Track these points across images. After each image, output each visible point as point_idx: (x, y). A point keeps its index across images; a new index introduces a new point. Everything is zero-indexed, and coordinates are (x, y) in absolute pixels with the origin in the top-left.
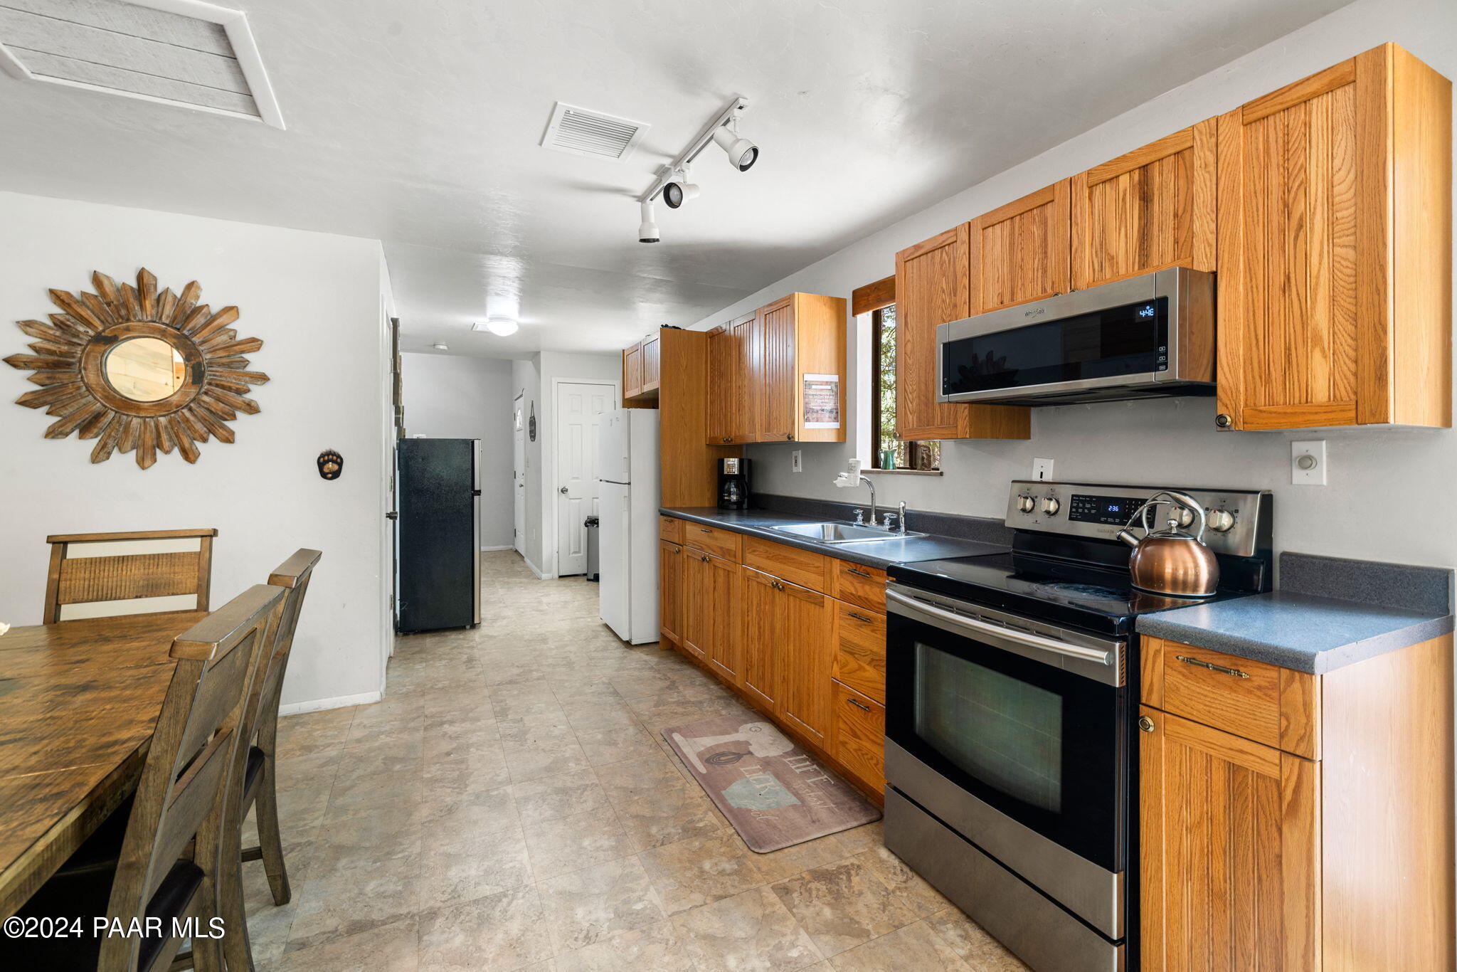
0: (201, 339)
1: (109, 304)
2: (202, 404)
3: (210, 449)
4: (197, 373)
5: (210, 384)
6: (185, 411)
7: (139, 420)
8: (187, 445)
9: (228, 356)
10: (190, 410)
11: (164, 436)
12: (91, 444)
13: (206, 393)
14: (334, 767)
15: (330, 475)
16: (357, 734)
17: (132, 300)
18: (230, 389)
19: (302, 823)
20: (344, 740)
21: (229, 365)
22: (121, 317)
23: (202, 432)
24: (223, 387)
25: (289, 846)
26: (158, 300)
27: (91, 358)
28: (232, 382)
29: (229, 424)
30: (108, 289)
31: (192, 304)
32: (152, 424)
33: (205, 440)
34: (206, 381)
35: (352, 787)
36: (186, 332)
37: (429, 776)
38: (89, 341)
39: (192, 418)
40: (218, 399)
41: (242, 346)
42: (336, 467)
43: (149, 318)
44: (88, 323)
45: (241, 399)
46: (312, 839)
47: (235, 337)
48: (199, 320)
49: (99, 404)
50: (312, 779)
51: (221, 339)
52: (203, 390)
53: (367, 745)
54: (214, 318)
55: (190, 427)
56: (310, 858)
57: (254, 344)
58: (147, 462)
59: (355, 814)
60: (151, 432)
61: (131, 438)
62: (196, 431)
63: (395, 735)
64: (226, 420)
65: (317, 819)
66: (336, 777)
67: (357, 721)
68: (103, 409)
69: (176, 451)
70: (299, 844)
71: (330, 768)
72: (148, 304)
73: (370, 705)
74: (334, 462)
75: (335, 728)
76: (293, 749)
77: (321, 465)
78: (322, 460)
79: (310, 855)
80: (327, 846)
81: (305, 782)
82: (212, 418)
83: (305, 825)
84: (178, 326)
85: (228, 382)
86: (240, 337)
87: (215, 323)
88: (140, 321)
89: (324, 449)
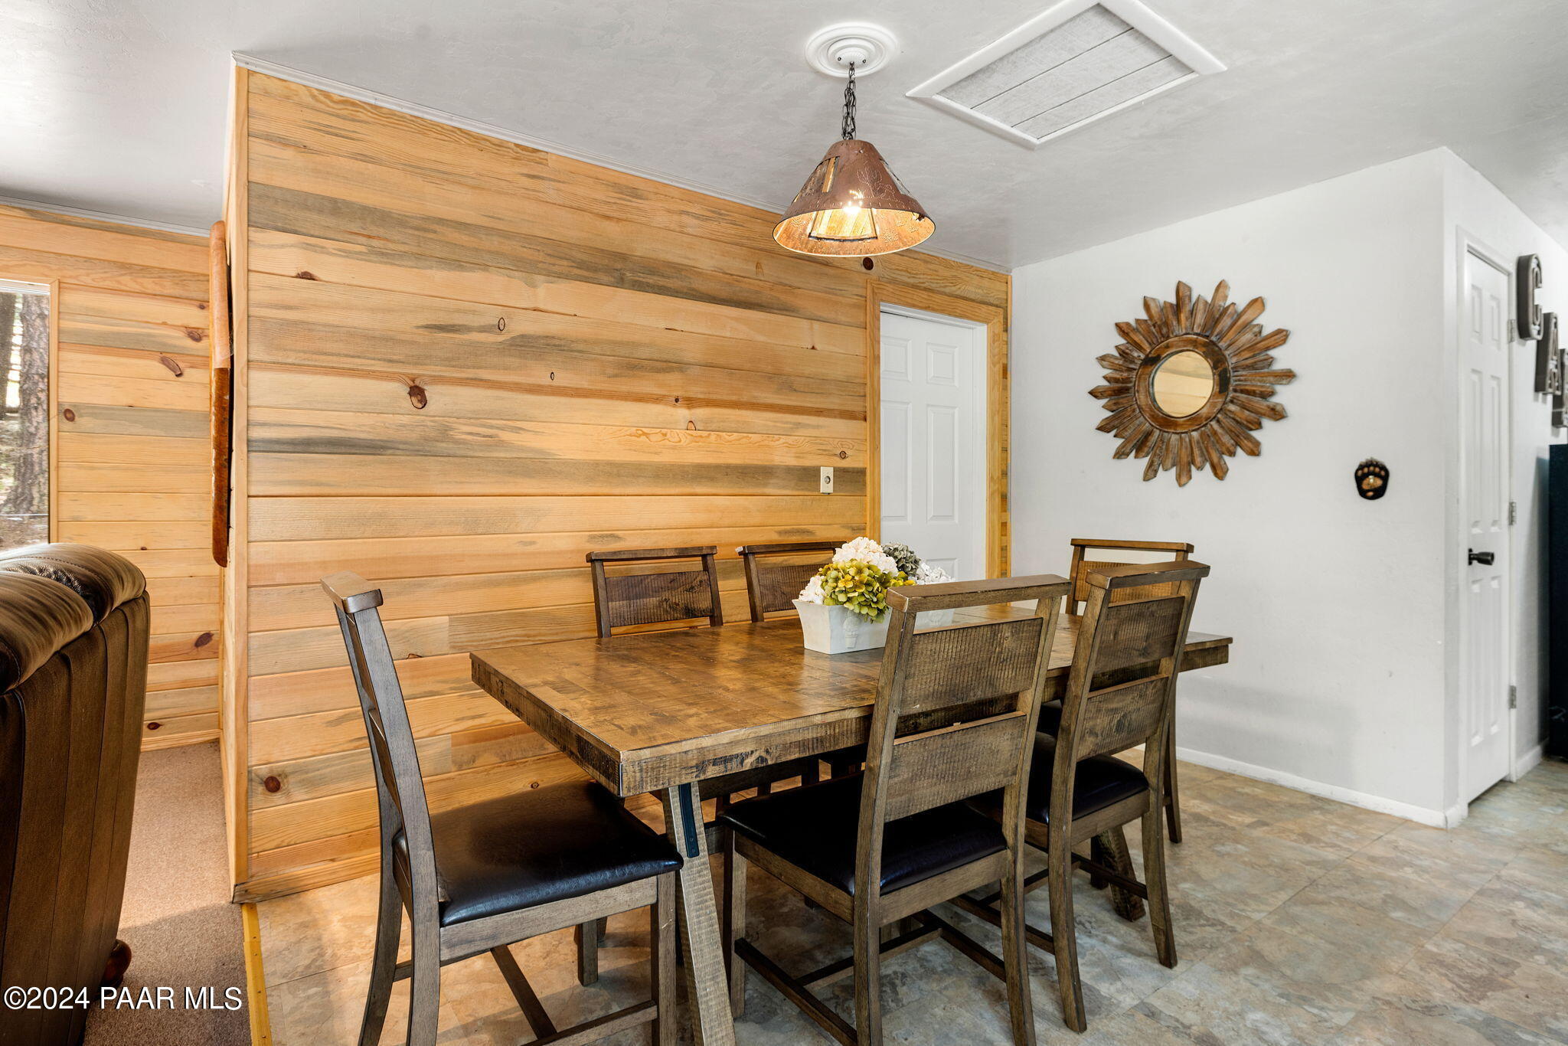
0: (1228, 343)
1: (1154, 326)
2: (1228, 413)
3: (1238, 463)
4: (1223, 383)
5: (1235, 391)
6: (1213, 423)
7: (1177, 437)
8: (1215, 460)
9: (1254, 356)
10: (1218, 421)
11: (1197, 452)
12: (1144, 462)
13: (1232, 402)
14: (1321, 872)
15: (1371, 494)
16: (1378, 850)
17: (1170, 316)
18: (1253, 393)
19: (1242, 907)
20: (1354, 850)
21: (1252, 367)
22: (1163, 336)
23: (1229, 445)
24: (1247, 392)
25: (1214, 919)
26: (1192, 312)
27: (1142, 381)
28: (1256, 386)
29: (1255, 434)
30: (1154, 310)
31: (1220, 306)
32: (1187, 440)
33: (1232, 454)
34: (1231, 388)
35: (1322, 903)
36: (1214, 338)
37: (1435, 950)
38: (1141, 365)
39: (1220, 431)
40: (1244, 407)
41: (1266, 342)
42: (1379, 482)
43: (1184, 331)
44: (1140, 348)
45: (1265, 403)
46: (1239, 928)
47: (1260, 332)
48: (1226, 322)
49: (1147, 424)
50: (1287, 870)
51: (1247, 337)
52: (1229, 398)
53: (1380, 869)
54: (1240, 316)
55: (1219, 441)
56: (1222, 944)
57: (1281, 337)
58: (1184, 479)
59: (1301, 933)
60: (1186, 448)
61: (1171, 456)
62: (1223, 444)
63: (1426, 876)
64: (1251, 430)
65: (1259, 911)
66: (1313, 883)
67: (1392, 837)
68: (1151, 428)
69: (1208, 466)
70: (1222, 924)
71: (1314, 870)
72: (1183, 316)
73: (1426, 827)
74: (1376, 475)
75: (1357, 832)
76: (1292, 831)
77: (1359, 479)
78: (1360, 473)
79: (1224, 941)
80: (1247, 944)
81: (1277, 870)
82: (1237, 429)
83: (1243, 910)
84: (1207, 334)
85: (1253, 386)
86: (1266, 332)
87: (1240, 322)
88: (1176, 336)
89: (1363, 458)
